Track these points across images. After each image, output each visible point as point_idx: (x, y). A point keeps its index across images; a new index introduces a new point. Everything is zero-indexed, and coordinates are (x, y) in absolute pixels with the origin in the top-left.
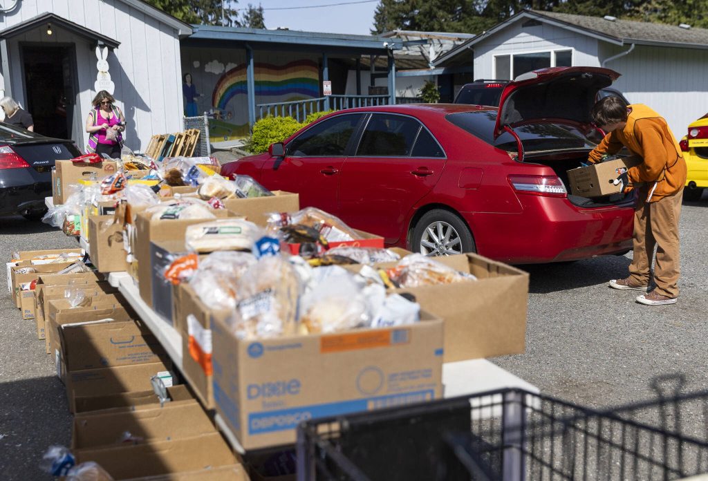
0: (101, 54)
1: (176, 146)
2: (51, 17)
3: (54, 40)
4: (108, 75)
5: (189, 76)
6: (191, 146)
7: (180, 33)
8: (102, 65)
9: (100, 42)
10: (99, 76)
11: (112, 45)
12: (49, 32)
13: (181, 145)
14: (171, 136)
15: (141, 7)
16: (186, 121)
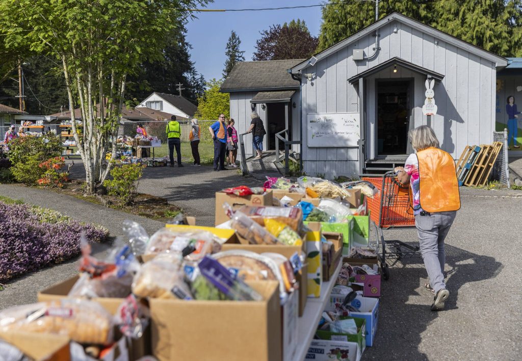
0: (430, 85)
1: (482, 155)
2: (395, 60)
3: (399, 77)
4: (433, 101)
5: (512, 98)
6: (494, 155)
7: (496, 66)
8: (430, 93)
9: (429, 76)
10: (426, 101)
11: (438, 78)
12: (395, 71)
13: (485, 154)
14: (477, 147)
15: (466, 47)
16: (495, 135)
